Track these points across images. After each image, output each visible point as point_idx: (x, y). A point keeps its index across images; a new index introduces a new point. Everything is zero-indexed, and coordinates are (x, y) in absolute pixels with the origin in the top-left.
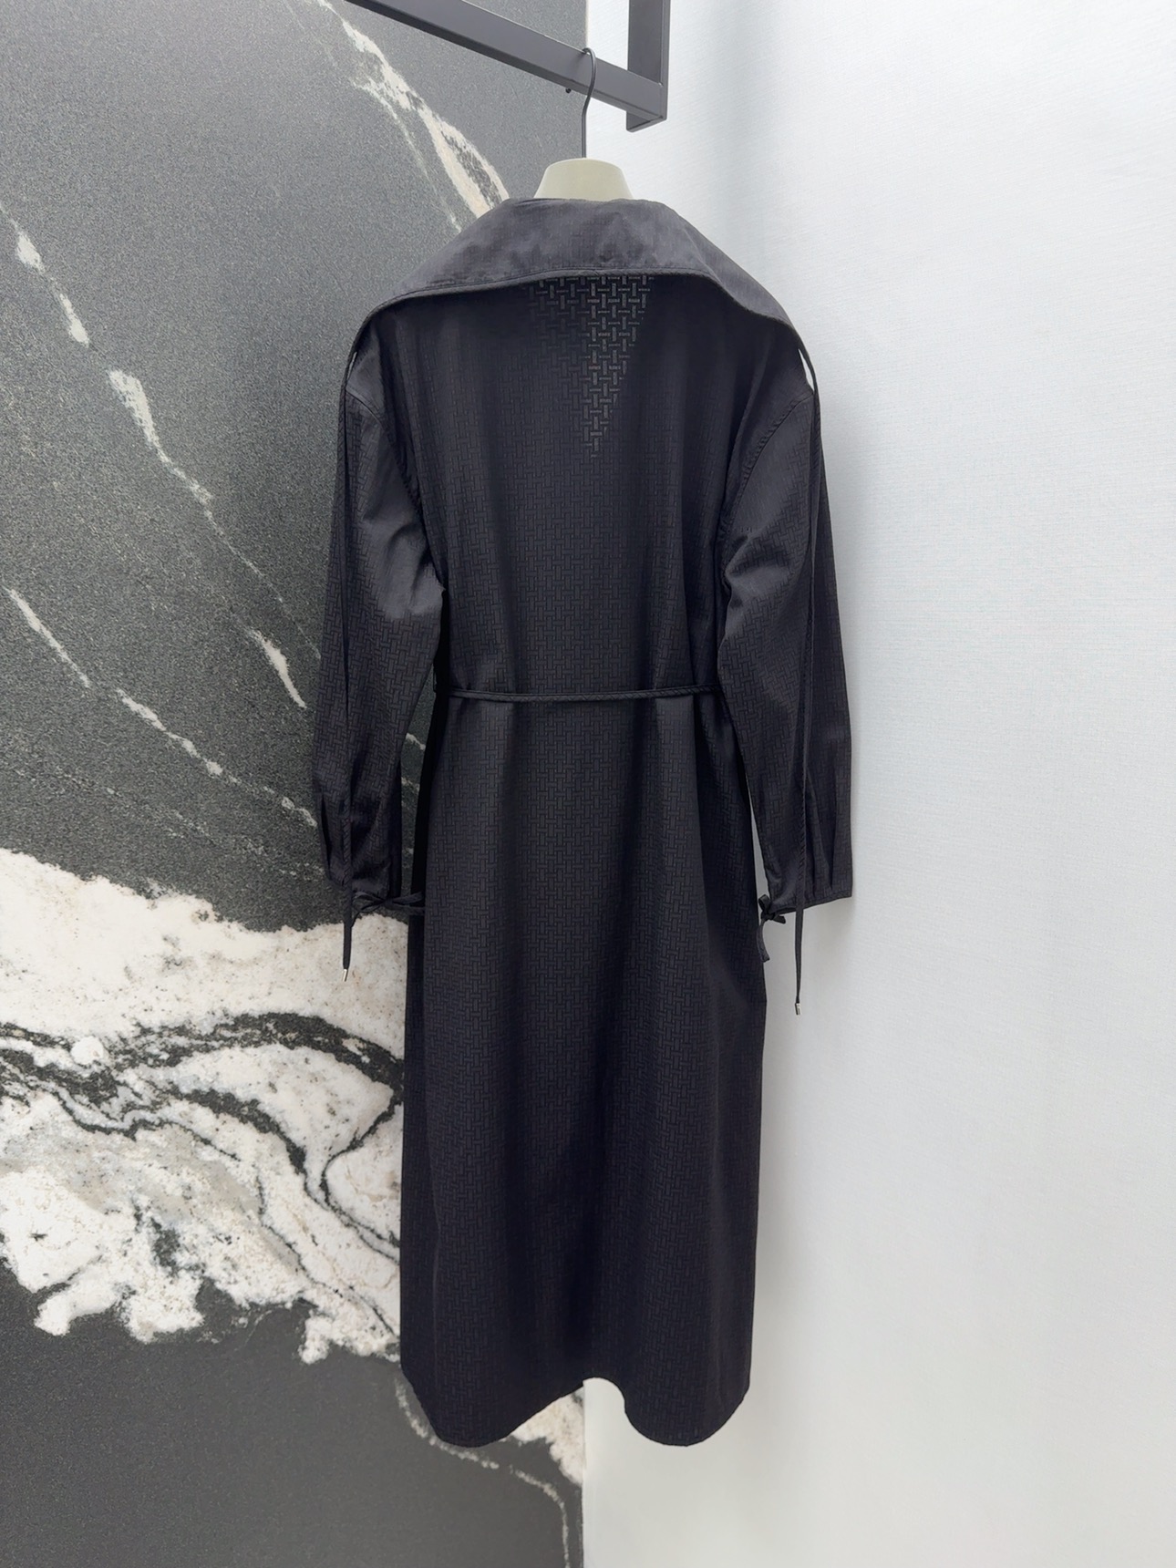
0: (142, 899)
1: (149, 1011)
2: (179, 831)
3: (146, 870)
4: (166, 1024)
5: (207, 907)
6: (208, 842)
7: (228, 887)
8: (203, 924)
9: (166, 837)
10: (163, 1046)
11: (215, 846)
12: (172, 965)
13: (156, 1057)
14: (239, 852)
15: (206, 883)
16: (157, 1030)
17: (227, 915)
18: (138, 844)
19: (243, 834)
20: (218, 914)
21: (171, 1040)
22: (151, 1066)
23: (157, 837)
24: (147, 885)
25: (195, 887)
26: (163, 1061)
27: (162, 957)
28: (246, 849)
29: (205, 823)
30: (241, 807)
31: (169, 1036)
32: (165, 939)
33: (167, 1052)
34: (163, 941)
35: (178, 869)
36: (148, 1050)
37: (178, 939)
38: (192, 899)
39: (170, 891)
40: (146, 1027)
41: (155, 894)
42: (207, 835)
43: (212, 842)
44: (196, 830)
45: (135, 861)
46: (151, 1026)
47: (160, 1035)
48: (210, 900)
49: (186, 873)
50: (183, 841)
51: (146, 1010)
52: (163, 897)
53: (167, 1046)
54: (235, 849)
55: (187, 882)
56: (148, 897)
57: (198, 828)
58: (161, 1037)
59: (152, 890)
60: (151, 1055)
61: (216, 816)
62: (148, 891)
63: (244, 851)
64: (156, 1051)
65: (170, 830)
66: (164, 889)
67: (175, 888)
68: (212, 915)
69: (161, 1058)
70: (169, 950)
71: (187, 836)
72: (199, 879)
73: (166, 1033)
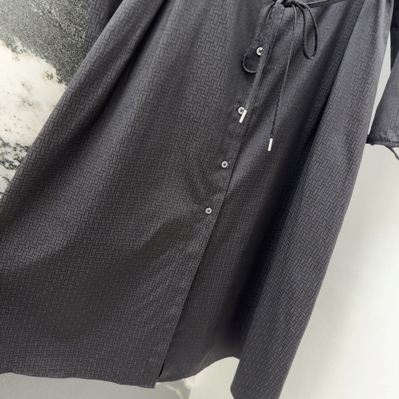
0: (9, 50)
1: (8, 131)
2: (39, 8)
3: (14, 30)
4: (19, 143)
5: (53, 71)
6: (58, 25)
7: (67, 61)
8: (49, 82)
9: (30, 10)
10: (16, 157)
11: (62, 29)
12: (26, 104)
13: (11, 163)
14: (77, 39)
15: (54, 54)
16: (13, 145)
17: (65, 81)
18: (9, 8)
19: (81, 26)
20: (60, 78)
21: (21, 154)
22: (7, 168)
23: (23, 7)
24: (14, 41)
25: (46, 54)
26: (15, 166)
27: (20, 96)
28: (81, 38)
29: (57, 9)
30: (82, 7)
31: (21, 151)
32: (23, 85)
33: (18, 161)
34: (22, 86)
35: (36, 37)
36: (6, 157)
37: (32, 87)
38: (43, 61)
39: (29, 51)
40: (6, 142)
41: (18, 50)
42: (58, 18)
43: (60, 25)
44: (50, 12)
45: (6, 20)
46: (9, 141)
47: (15, 149)
48: (55, 66)
49: (41, 42)
50: (41, 17)
51: (6, 130)
52: (24, 54)
53: (19, 157)
54: (74, 35)
55: (41, 49)
56: (14, 50)
57: (52, 11)
58: (15, 151)
59: (16, 46)
60: (8, 161)
61: (65, 7)
62: (14, 46)
63: (80, 39)
64: (11, 159)
65: (33, 5)
66: (25, 49)
67: (32, 50)
68: (55, 77)
69: (14, 164)
70: (25, 93)
71: (44, 14)
72: (49, 49)
73: (19, 149)
